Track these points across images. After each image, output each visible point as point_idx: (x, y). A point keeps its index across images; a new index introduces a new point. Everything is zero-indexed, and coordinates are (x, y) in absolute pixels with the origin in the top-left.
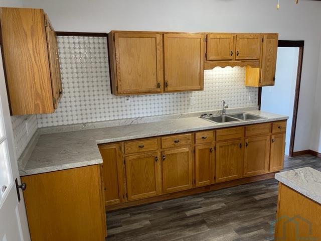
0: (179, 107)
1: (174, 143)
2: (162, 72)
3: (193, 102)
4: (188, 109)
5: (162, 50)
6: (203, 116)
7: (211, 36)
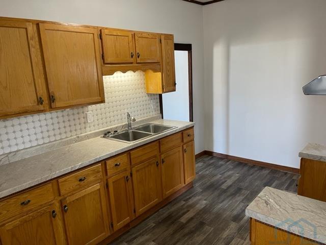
0: (73, 128)
1: (79, 182)
2: (43, 80)
3: (90, 118)
4: (85, 128)
5: (38, 47)
6: (106, 134)
7: (106, 32)
